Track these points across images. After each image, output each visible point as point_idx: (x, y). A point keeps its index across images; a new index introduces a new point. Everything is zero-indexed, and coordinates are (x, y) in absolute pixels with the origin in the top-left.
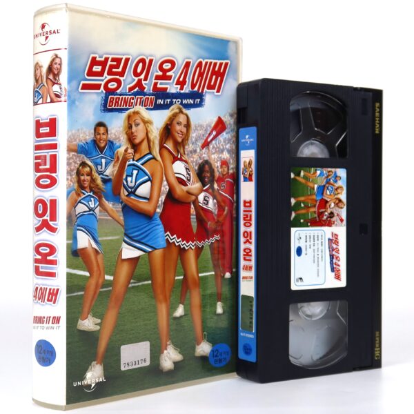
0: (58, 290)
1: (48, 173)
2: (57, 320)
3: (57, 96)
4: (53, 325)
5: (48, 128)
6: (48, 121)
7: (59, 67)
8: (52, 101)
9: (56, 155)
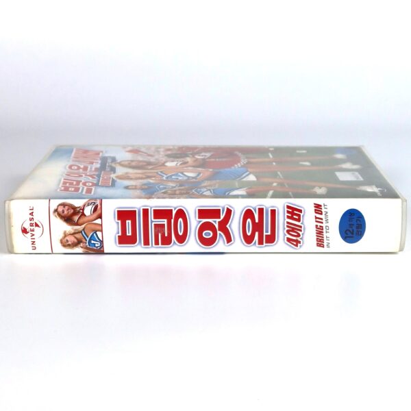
0: (288, 207)
1: (173, 221)
2: (318, 208)
3: (95, 209)
4: (324, 213)
5: (127, 221)
6: (120, 222)
7: (67, 207)
8: (100, 217)
9: (154, 210)
